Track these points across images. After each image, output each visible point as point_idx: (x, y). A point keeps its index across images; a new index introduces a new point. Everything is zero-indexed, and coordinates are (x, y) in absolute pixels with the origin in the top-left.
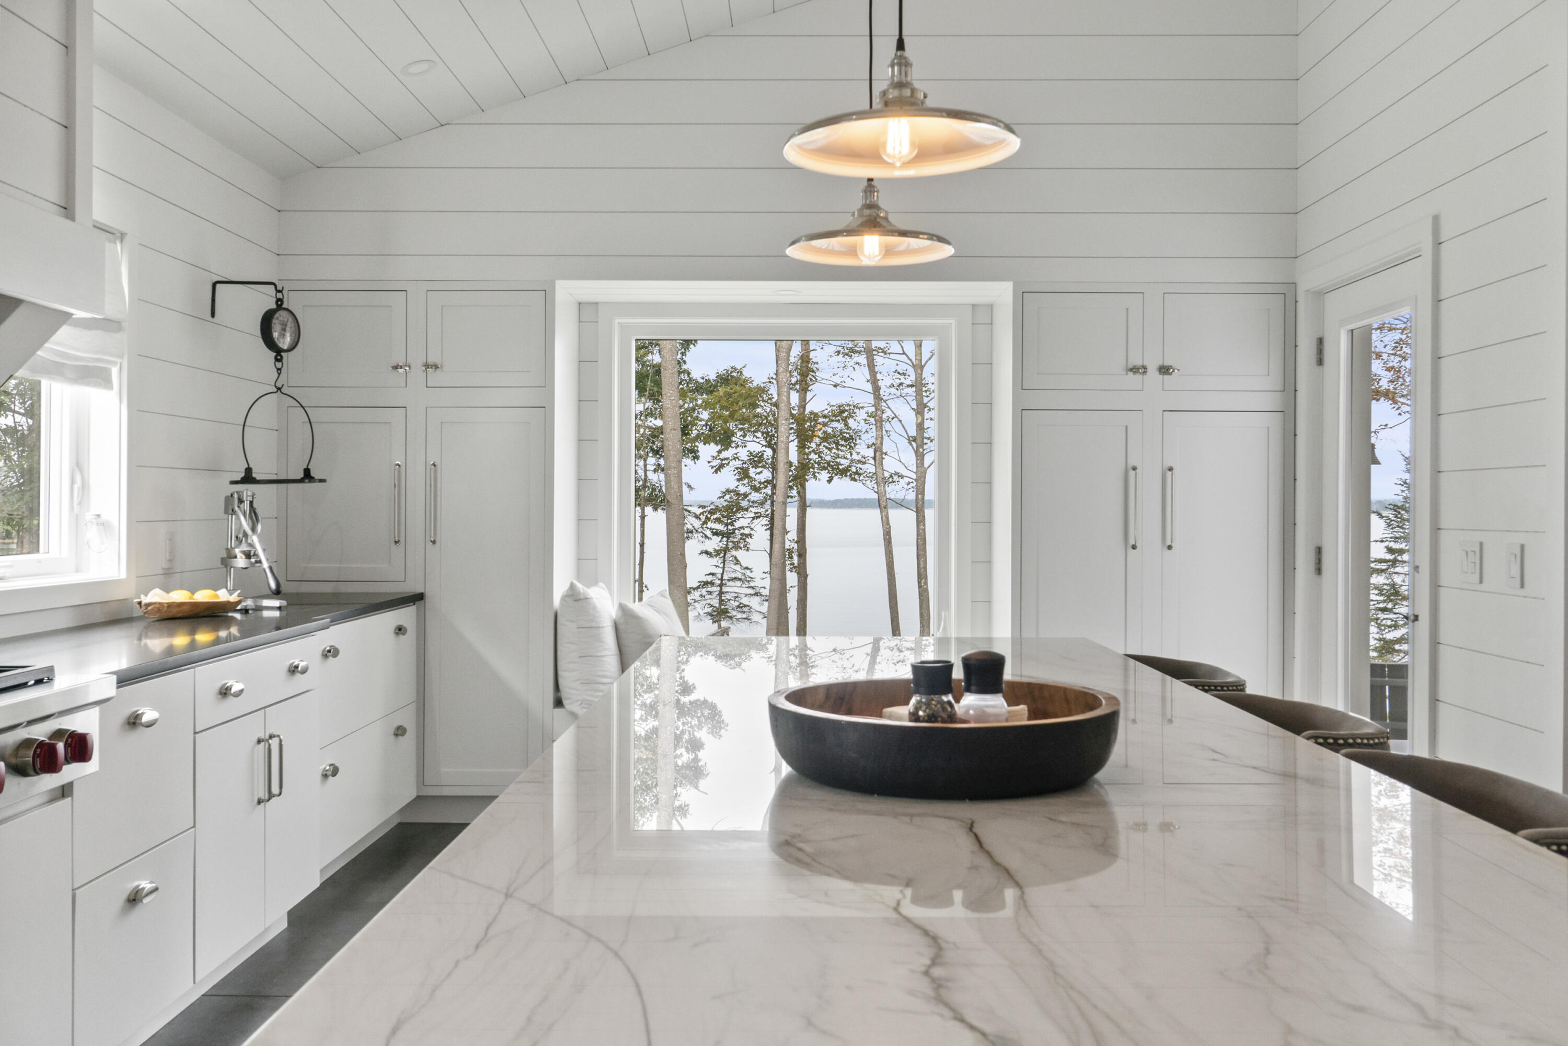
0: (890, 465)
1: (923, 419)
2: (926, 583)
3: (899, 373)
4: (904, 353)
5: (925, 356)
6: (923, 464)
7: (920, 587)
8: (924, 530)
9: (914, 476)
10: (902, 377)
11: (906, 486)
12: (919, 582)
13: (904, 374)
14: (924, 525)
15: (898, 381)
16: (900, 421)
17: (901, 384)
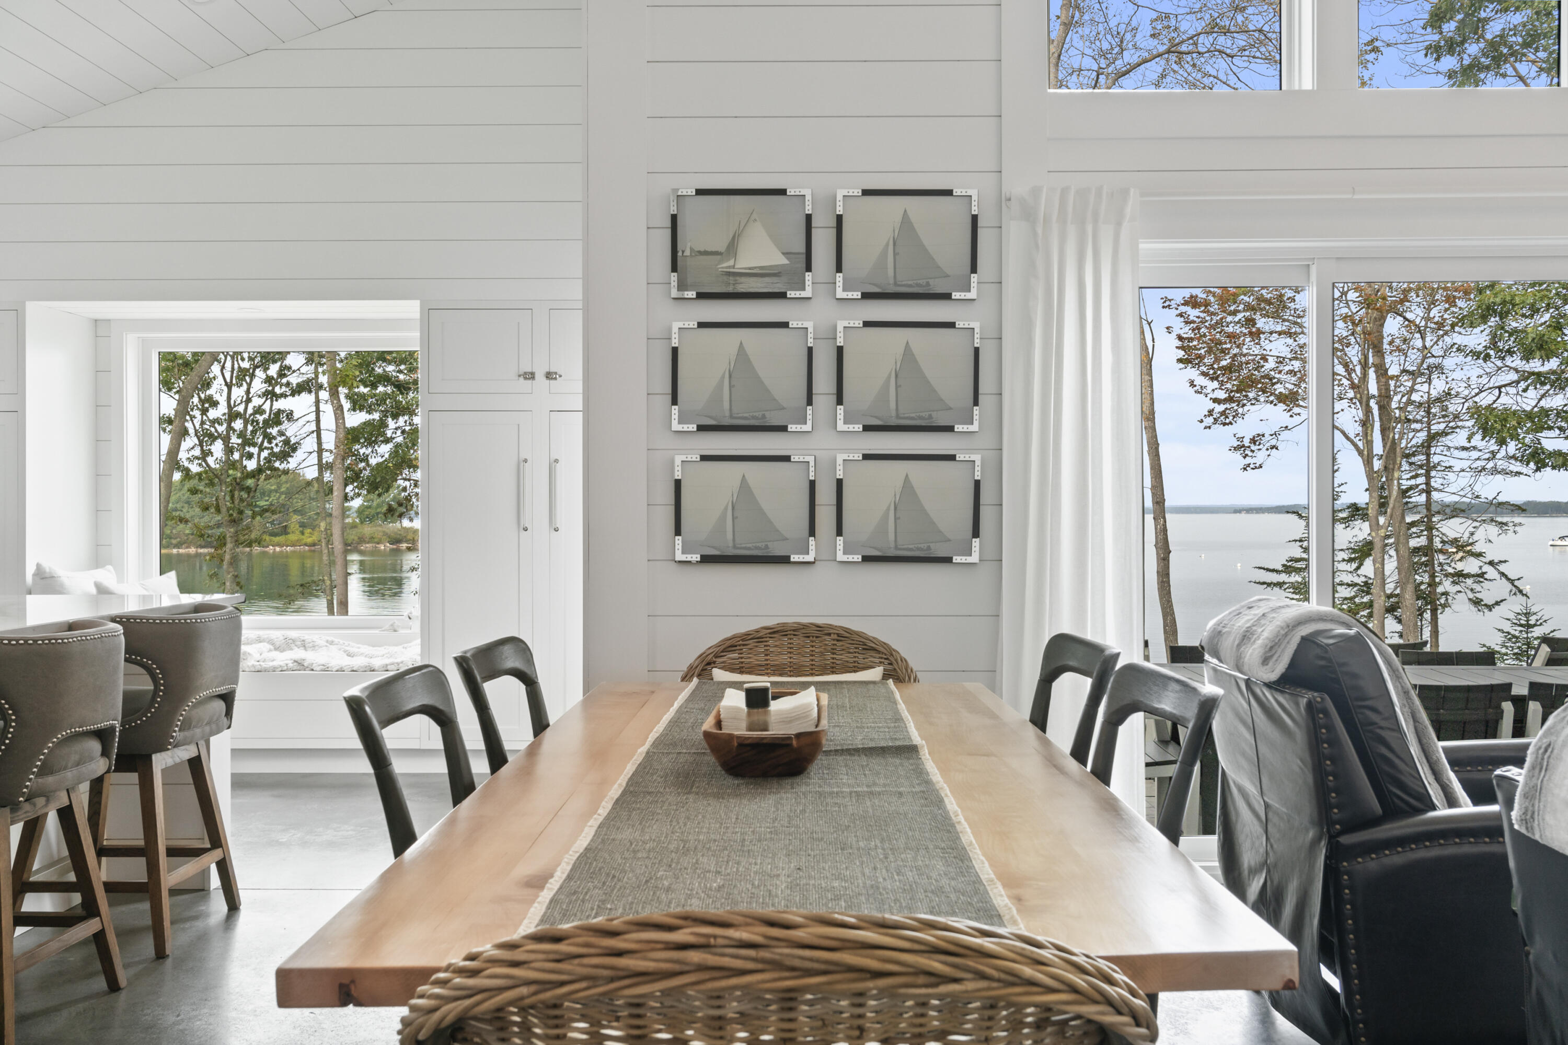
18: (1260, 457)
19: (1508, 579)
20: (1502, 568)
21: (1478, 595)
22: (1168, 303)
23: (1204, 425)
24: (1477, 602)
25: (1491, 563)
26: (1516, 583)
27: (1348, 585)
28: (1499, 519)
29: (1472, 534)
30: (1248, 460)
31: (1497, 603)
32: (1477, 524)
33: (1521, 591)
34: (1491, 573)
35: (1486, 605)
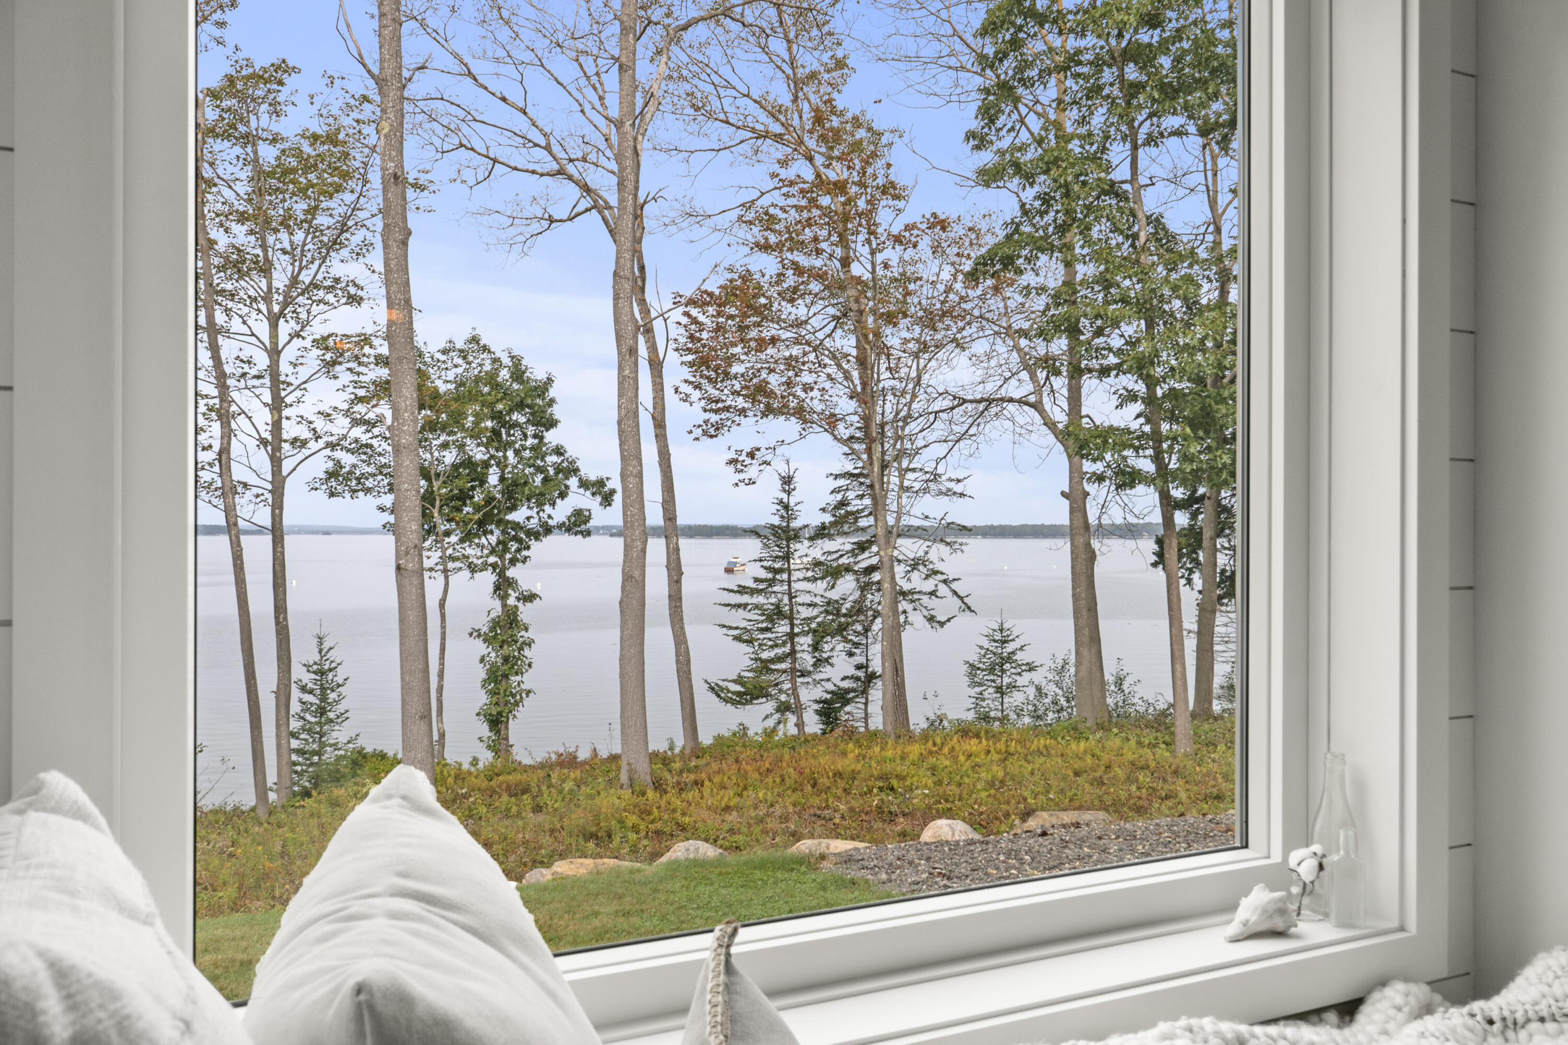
0: (239, 473)
1: (280, 418)
2: (285, 619)
3: (242, 361)
4: (253, 335)
5: (283, 338)
6: (280, 471)
7: (277, 623)
8: (283, 553)
9: (270, 487)
10: (246, 366)
11: (254, 500)
12: (277, 618)
13: (249, 362)
14: (283, 547)
15: (240, 370)
16: (250, 418)
17: (244, 375)
18: (752, 471)
19: (959, 596)
20: (954, 586)
21: (932, 612)
22: (678, 299)
23: (693, 436)
24: (931, 619)
25: (945, 582)
26: (966, 600)
27: (810, 605)
28: (948, 540)
29: (927, 553)
30: (742, 476)
31: (949, 620)
32: (929, 543)
33: (969, 608)
34: (943, 590)
35: (939, 622)
